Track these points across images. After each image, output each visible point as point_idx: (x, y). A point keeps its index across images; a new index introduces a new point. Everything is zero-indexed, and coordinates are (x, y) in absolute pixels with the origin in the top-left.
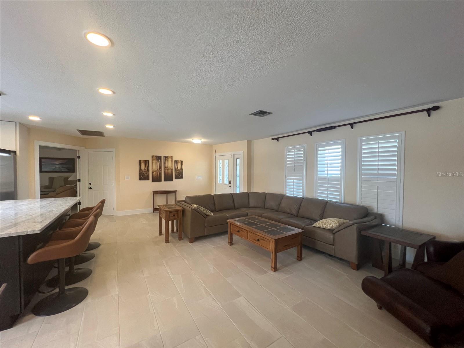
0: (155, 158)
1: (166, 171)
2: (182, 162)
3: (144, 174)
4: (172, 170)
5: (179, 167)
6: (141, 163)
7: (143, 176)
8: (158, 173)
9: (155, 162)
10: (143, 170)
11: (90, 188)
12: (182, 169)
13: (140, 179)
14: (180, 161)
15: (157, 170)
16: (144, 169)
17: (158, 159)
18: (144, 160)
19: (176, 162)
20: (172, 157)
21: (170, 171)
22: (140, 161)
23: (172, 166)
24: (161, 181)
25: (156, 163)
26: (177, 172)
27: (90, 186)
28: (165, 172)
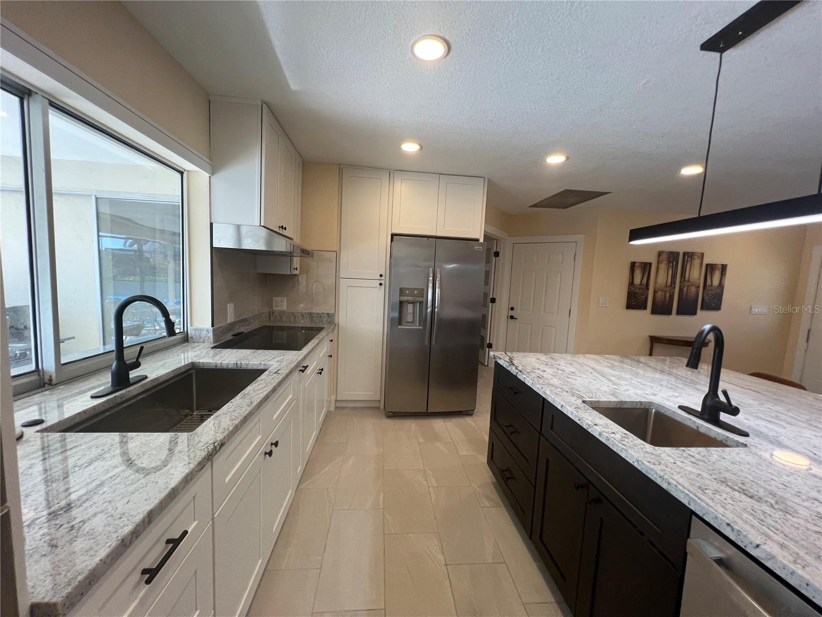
0: (664, 257)
1: (685, 289)
2: (724, 268)
3: (637, 294)
4: (698, 287)
5: (716, 282)
6: (635, 268)
7: (635, 301)
8: (668, 294)
9: (663, 266)
10: (638, 285)
11: (512, 317)
12: (721, 285)
13: (629, 306)
14: (720, 266)
15: (666, 286)
16: (639, 283)
17: (671, 260)
18: (642, 263)
19: (711, 268)
20: (703, 254)
21: (693, 289)
22: (633, 265)
23: (699, 278)
24: (669, 313)
25: (666, 270)
26: (710, 292)
27: (511, 313)
28: (681, 291)
